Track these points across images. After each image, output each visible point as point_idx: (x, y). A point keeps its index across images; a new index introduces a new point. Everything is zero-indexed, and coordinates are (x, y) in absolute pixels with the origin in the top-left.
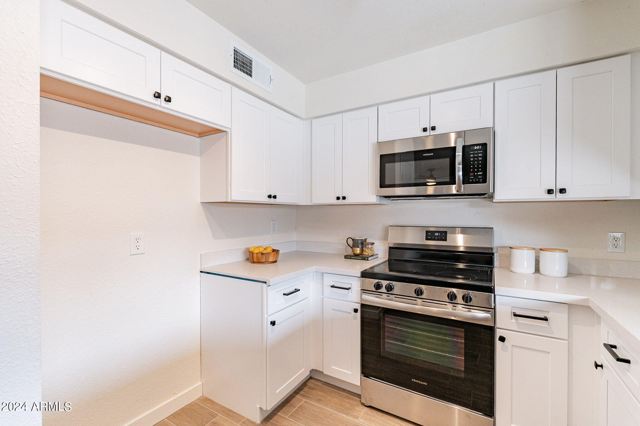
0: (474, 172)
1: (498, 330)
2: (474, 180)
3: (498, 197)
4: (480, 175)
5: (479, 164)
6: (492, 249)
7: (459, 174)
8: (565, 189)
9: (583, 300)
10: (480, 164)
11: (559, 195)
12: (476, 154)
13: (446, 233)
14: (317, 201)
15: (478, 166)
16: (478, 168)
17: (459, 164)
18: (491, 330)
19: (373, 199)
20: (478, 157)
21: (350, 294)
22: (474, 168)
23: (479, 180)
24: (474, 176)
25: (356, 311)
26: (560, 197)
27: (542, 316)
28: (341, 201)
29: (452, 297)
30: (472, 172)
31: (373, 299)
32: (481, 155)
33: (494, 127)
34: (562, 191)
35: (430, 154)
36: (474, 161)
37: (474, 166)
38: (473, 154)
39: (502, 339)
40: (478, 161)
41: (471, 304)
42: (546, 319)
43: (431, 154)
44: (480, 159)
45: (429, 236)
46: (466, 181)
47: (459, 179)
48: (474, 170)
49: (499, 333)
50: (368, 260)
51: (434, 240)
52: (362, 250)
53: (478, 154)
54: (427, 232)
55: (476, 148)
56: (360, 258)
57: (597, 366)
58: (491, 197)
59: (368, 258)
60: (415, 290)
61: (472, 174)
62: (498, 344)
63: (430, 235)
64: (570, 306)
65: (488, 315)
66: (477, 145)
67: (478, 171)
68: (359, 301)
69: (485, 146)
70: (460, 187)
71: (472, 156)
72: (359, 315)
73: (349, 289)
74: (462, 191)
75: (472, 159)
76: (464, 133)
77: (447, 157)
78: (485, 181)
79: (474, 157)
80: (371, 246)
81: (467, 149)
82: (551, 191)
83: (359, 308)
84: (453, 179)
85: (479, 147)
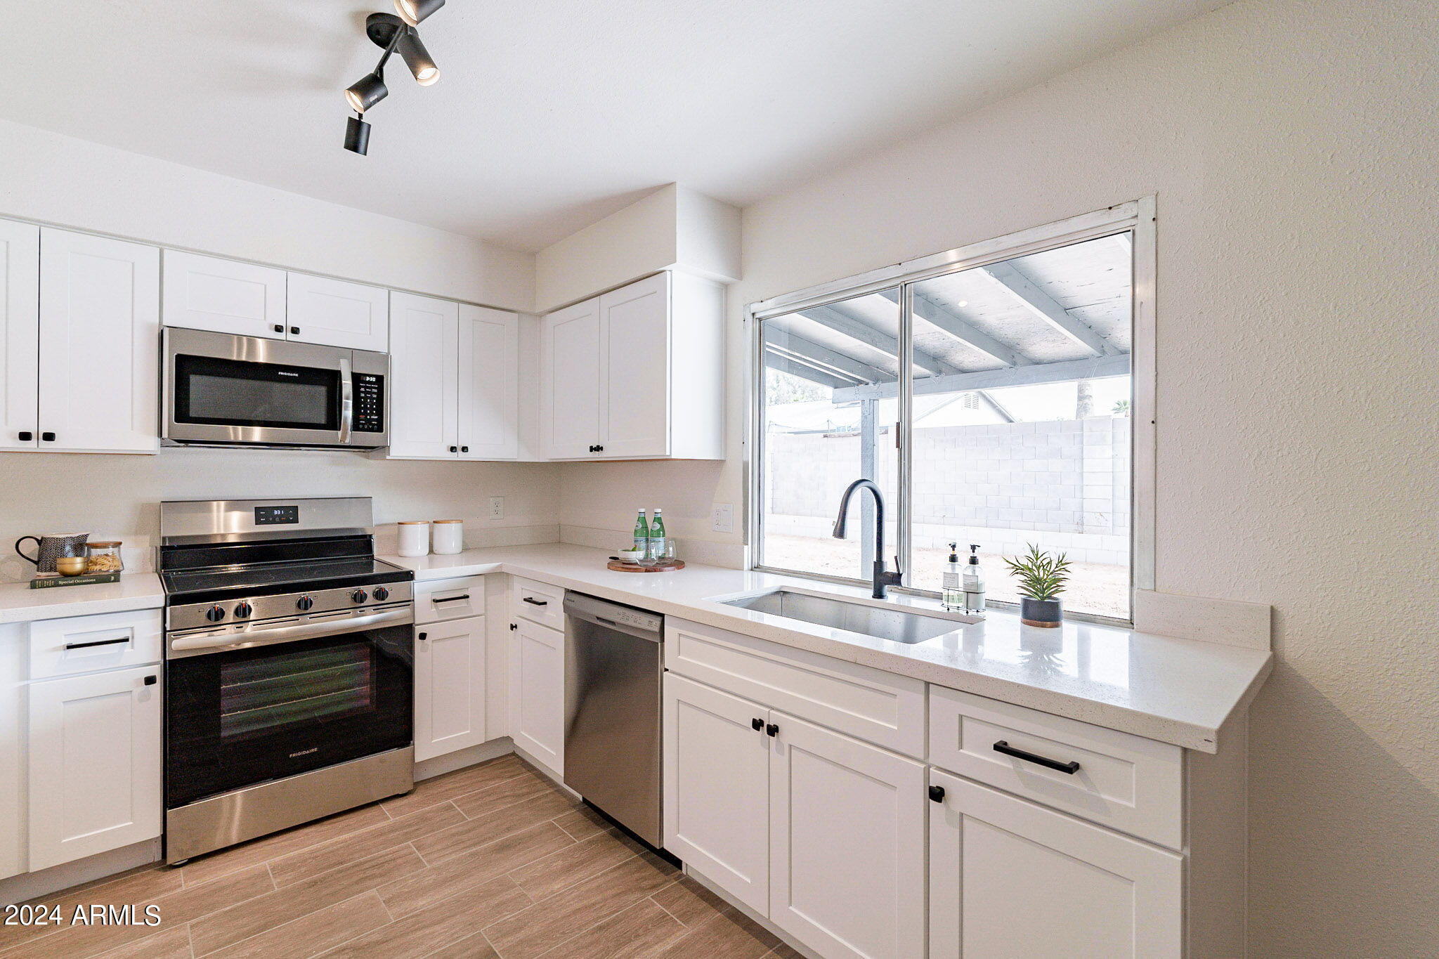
0: (367, 414)
1: (416, 627)
2: (366, 427)
3: (394, 454)
4: (374, 420)
5: (372, 404)
7: (348, 413)
8: (467, 447)
9: (497, 567)
10: (374, 404)
11: (460, 453)
12: (368, 387)
13: (296, 509)
15: (371, 406)
16: (371, 409)
17: (347, 399)
18: (409, 628)
19: (150, 445)
20: (371, 393)
21: (128, 651)
22: (366, 408)
23: (373, 428)
24: (366, 419)
25: (150, 681)
27: (461, 595)
28: (38, 445)
29: (360, 598)
30: (363, 414)
32: (376, 391)
33: (390, 353)
34: (465, 449)
35: (291, 375)
36: (366, 398)
37: (366, 406)
38: (366, 387)
39: (422, 636)
40: (372, 398)
41: (385, 601)
42: (467, 597)
43: (294, 375)
44: (374, 396)
45: (263, 516)
46: (356, 427)
47: (346, 421)
48: (365, 412)
49: (418, 630)
51: (274, 522)
52: (87, 562)
53: (371, 388)
54: (257, 510)
55: (368, 379)
56: (92, 580)
58: (386, 451)
59: (116, 575)
60: (299, 603)
61: (362, 417)
62: (418, 642)
63: (263, 514)
64: (487, 576)
65: (405, 611)
66: (369, 375)
67: (371, 414)
68: (159, 658)
69: (380, 379)
70: (346, 434)
71: (362, 389)
72: (157, 689)
73: (127, 640)
74: (348, 441)
75: (363, 395)
76: (352, 353)
77: (322, 385)
78: (380, 429)
79: (366, 393)
80: (110, 551)
81: (357, 378)
82: (453, 449)
83: (156, 671)
84: (333, 422)
85: (373, 379)
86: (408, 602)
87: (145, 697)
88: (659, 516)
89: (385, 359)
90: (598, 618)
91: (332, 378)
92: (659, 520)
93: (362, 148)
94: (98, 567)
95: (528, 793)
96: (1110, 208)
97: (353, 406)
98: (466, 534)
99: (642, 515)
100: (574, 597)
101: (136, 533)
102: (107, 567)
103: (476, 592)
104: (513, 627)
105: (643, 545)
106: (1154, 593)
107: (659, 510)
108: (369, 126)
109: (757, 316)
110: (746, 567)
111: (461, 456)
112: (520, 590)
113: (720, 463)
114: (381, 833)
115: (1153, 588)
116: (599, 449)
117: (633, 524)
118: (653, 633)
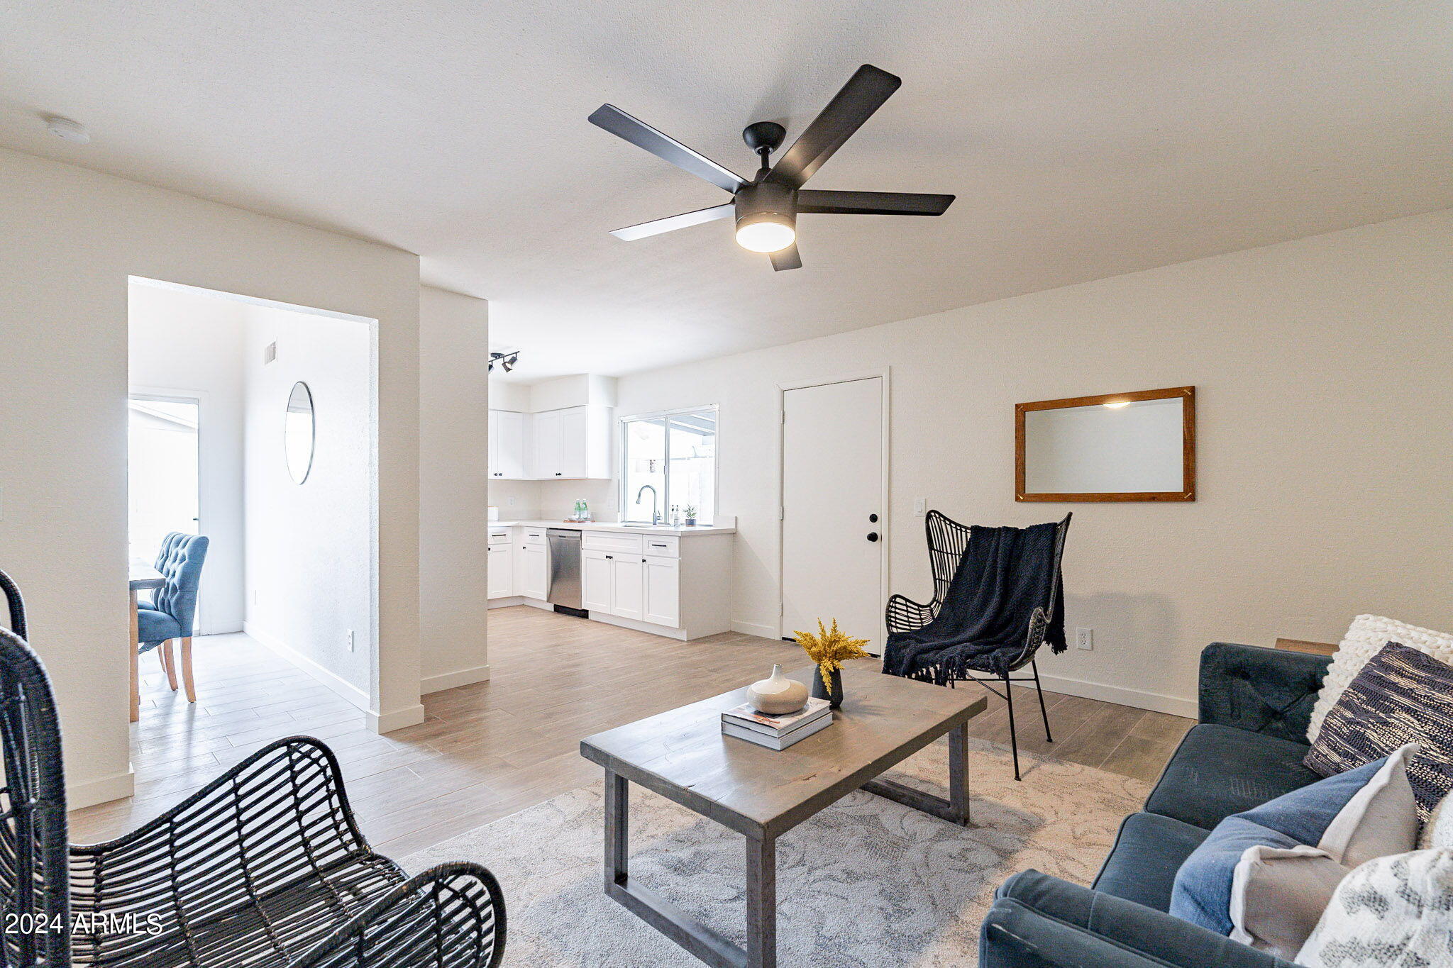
8: (501, 474)
27: (504, 533)
82: (496, 474)
88: (585, 502)
90: (560, 536)
92: (585, 504)
98: (500, 514)
99: (578, 501)
100: (550, 530)
103: (509, 533)
104: (524, 548)
105: (578, 513)
107: (585, 500)
109: (624, 421)
110: (619, 521)
111: (499, 477)
112: (527, 532)
113: (610, 480)
116: (559, 474)
117: (575, 505)
118: (578, 537)
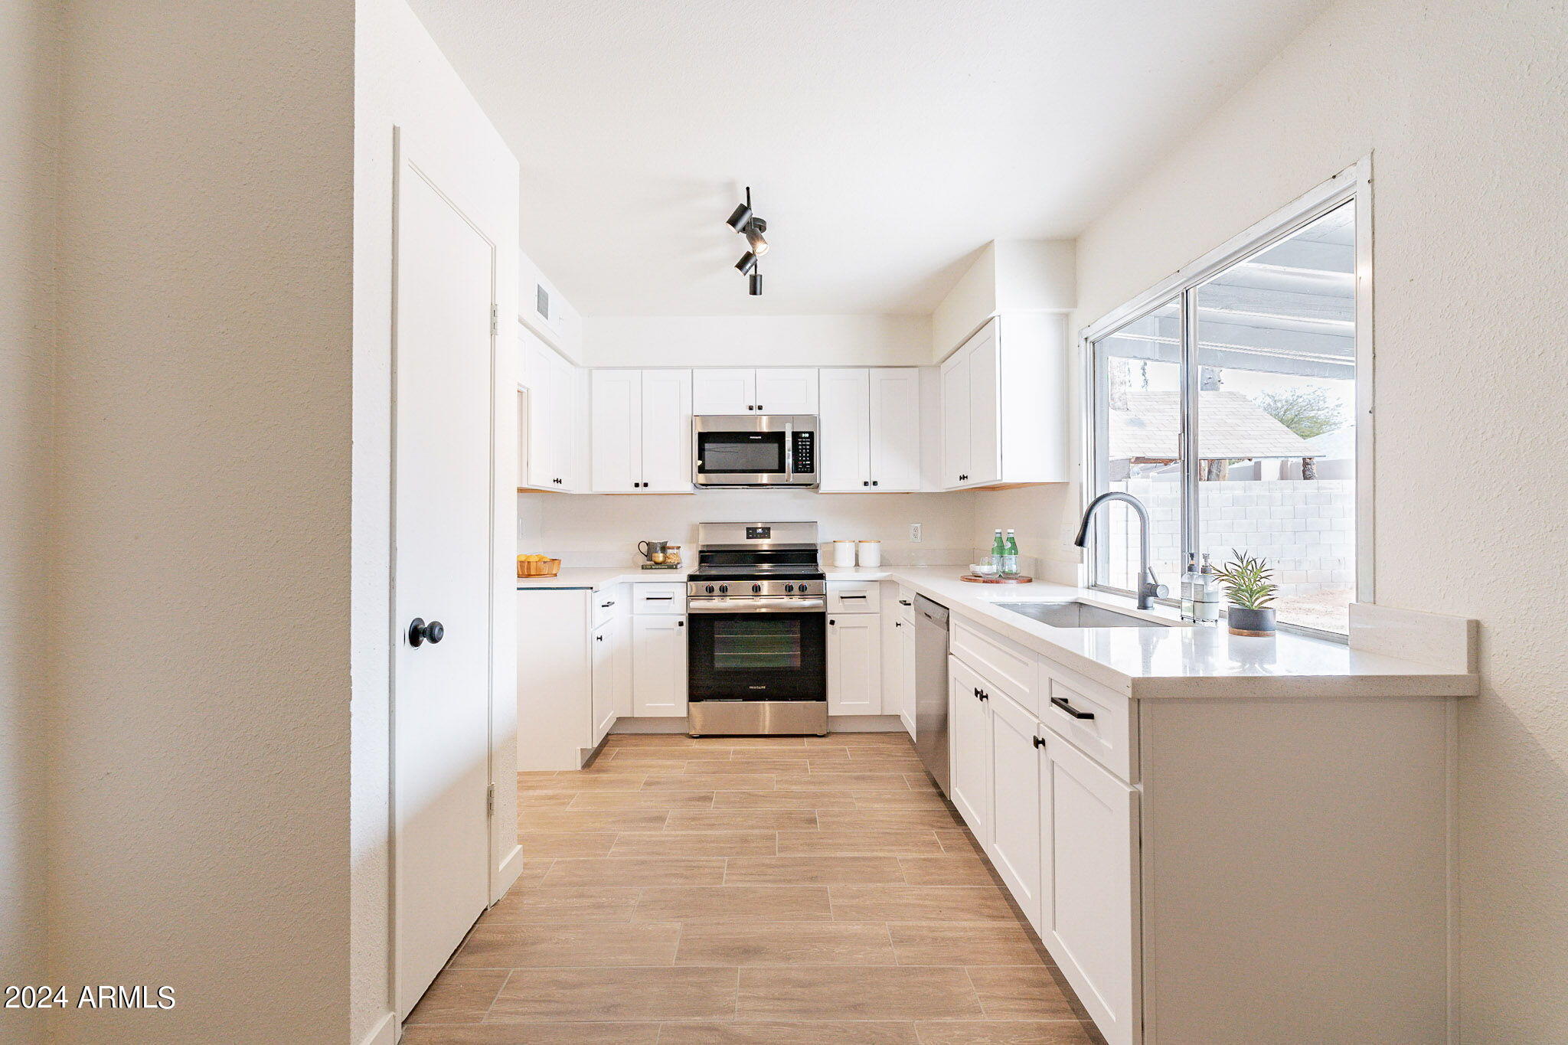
0: (803, 461)
1: (828, 614)
2: (802, 470)
3: (823, 488)
4: (808, 464)
5: (807, 453)
6: (815, 545)
7: (789, 461)
9: (888, 576)
11: (872, 486)
13: (769, 529)
14: (599, 488)
15: (806, 455)
16: (806, 457)
17: (789, 451)
18: (823, 616)
19: (688, 487)
20: (805, 445)
21: (672, 605)
22: (802, 456)
23: (807, 470)
24: (802, 464)
25: (681, 624)
26: (874, 489)
27: (863, 594)
28: (641, 489)
29: (790, 589)
30: (800, 461)
31: (702, 605)
32: (809, 443)
33: (819, 415)
34: (875, 483)
35: (757, 438)
36: (802, 449)
38: (802, 442)
39: (832, 622)
40: (806, 449)
41: (806, 593)
42: (864, 597)
43: (759, 437)
44: (808, 447)
45: (750, 533)
46: (796, 470)
47: (789, 465)
48: (802, 458)
49: (829, 618)
50: (676, 568)
51: (756, 538)
52: (665, 557)
53: (805, 442)
54: (748, 529)
55: (803, 435)
56: (664, 566)
57: (897, 625)
58: (818, 486)
59: (676, 566)
60: (753, 587)
61: (800, 463)
62: (829, 627)
64: (880, 582)
65: (820, 602)
66: (805, 433)
67: (806, 460)
68: (684, 611)
69: (811, 434)
70: (789, 476)
71: (800, 443)
72: (685, 629)
73: (671, 599)
74: (791, 481)
75: (800, 447)
76: (793, 418)
77: (775, 442)
78: (812, 471)
79: (802, 445)
80: (675, 551)
81: (796, 435)
82: (866, 484)
83: (684, 619)
84: (781, 469)
85: (807, 435)
86: (822, 595)
87: (680, 633)
88: (1011, 535)
89: (814, 419)
90: (925, 614)
91: (779, 437)
92: (1009, 539)
93: (758, 291)
94: (669, 561)
95: (900, 756)
96: (1334, 177)
97: (793, 455)
99: (998, 535)
100: (918, 598)
101: (690, 543)
102: (672, 560)
103: (872, 594)
105: (998, 559)
106: (1373, 606)
107: (1012, 531)
108: (761, 276)
109: (1091, 339)
110: (1080, 584)
111: (872, 489)
112: (898, 594)
113: (1063, 486)
114: (796, 751)
115: (1372, 601)
116: (964, 477)
